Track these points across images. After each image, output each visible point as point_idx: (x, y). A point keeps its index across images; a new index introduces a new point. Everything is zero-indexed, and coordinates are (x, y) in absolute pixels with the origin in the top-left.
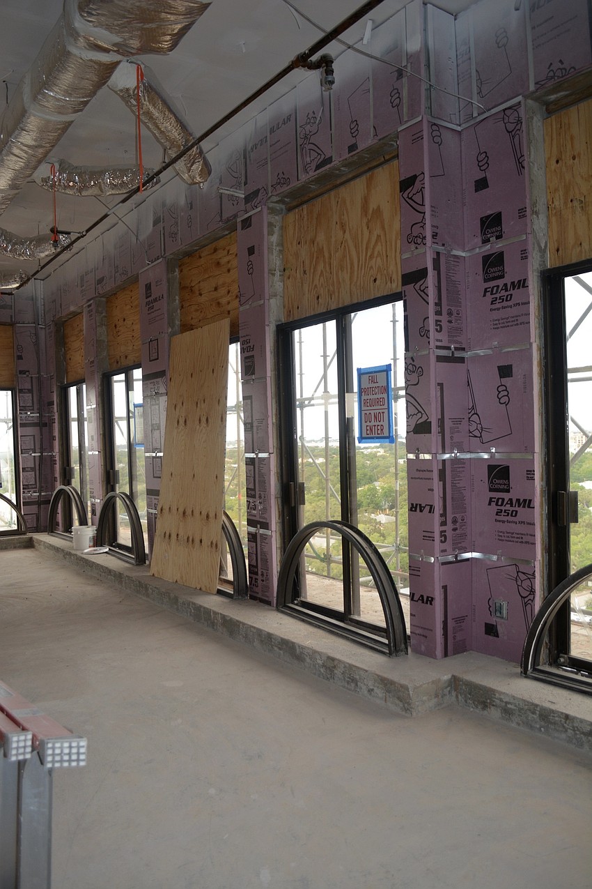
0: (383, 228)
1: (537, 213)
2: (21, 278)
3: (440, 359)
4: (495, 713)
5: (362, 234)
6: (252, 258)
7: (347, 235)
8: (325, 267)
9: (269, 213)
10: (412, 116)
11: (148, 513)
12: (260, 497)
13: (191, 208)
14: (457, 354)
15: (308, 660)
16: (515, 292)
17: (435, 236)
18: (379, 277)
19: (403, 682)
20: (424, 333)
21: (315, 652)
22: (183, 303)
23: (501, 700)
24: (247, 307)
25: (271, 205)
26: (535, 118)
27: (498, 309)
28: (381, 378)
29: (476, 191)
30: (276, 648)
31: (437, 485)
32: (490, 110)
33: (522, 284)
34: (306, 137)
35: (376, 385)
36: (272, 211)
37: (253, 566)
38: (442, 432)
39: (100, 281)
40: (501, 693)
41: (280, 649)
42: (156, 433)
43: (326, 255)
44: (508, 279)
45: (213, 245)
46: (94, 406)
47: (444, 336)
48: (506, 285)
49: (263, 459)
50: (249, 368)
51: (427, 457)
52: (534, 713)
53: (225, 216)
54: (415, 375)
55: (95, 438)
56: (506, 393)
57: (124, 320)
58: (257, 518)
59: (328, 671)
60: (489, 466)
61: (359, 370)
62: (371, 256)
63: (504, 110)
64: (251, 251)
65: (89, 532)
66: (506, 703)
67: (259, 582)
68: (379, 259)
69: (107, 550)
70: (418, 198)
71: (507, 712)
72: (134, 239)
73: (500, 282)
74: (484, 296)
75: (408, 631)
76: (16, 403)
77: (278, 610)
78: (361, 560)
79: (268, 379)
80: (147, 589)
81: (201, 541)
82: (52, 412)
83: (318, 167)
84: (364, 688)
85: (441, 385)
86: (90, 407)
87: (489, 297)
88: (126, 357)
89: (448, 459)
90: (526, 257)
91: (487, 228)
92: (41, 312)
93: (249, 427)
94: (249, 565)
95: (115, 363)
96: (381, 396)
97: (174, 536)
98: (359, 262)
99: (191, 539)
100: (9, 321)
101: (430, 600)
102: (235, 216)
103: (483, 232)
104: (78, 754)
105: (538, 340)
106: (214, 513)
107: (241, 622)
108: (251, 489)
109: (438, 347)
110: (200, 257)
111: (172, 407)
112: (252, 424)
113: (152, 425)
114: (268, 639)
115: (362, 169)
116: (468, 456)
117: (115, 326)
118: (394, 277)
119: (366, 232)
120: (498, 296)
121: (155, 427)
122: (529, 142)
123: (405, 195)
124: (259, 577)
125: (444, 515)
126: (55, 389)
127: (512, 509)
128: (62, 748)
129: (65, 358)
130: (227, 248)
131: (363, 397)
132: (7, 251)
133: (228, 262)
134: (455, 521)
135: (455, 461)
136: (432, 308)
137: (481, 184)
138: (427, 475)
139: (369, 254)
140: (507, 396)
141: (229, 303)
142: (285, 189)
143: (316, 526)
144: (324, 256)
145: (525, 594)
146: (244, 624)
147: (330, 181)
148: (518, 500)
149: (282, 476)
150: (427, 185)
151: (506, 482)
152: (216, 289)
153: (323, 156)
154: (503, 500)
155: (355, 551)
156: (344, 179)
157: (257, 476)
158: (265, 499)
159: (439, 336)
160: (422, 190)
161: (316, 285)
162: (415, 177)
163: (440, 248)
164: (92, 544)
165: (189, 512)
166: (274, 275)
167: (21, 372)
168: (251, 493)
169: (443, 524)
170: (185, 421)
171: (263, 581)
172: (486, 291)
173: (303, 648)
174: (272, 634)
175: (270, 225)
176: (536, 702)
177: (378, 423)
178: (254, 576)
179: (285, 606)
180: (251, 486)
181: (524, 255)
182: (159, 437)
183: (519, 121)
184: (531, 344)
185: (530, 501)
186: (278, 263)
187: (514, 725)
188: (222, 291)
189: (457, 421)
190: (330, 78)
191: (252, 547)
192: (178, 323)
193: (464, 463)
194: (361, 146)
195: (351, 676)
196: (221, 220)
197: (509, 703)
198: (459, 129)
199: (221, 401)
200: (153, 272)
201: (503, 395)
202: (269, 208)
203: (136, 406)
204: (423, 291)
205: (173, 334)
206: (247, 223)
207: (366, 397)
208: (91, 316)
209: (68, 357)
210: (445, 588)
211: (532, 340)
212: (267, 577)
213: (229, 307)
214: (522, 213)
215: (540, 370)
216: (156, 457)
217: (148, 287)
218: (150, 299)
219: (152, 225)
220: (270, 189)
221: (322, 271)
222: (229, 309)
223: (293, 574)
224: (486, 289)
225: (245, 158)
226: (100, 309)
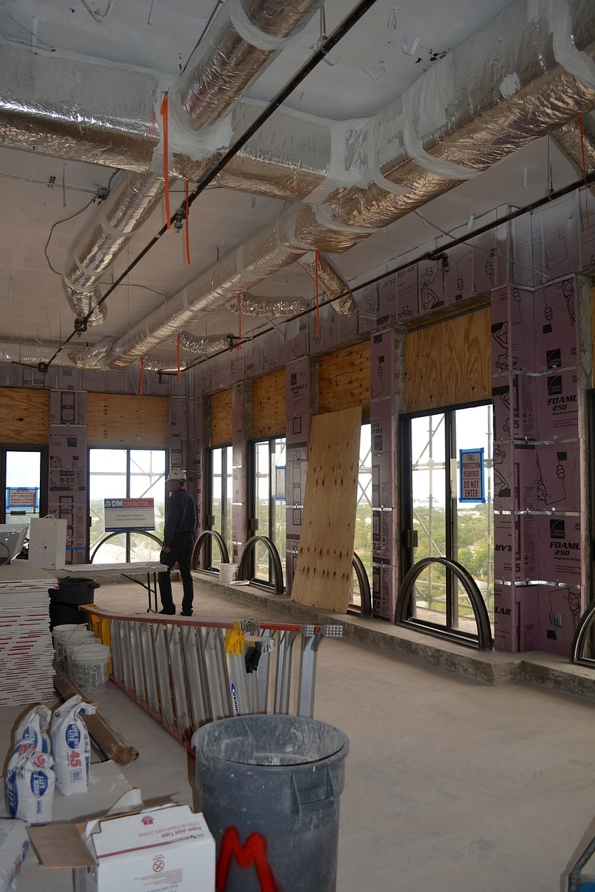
0: (479, 352)
1: (584, 351)
2: (187, 363)
3: (517, 446)
4: (550, 685)
5: (464, 355)
6: (382, 364)
7: (454, 354)
8: (437, 375)
9: (395, 333)
10: (500, 284)
11: (287, 553)
12: (384, 540)
13: (333, 321)
14: (530, 443)
15: (421, 653)
16: (569, 403)
17: (514, 364)
18: (476, 386)
19: (488, 662)
20: (507, 429)
21: (426, 647)
22: (323, 391)
23: (553, 675)
24: (378, 400)
25: (397, 327)
26: (584, 287)
27: (558, 414)
28: (477, 457)
29: (544, 333)
30: (396, 647)
31: (513, 532)
32: (553, 280)
33: (574, 398)
34: (425, 284)
35: (473, 462)
36: (397, 331)
37: (376, 592)
38: (518, 497)
39: (250, 367)
40: (554, 670)
41: (400, 647)
42: (297, 490)
43: (438, 366)
44: (564, 395)
45: (349, 349)
46: (241, 466)
47: (520, 432)
48: (563, 398)
49: (388, 512)
50: (377, 445)
51: (508, 513)
52: (574, 682)
53: (360, 332)
54: (500, 457)
55: (240, 492)
56: (562, 471)
57: (269, 399)
58: (381, 556)
59: (436, 660)
60: (551, 520)
61: (461, 450)
62: (471, 372)
63: (563, 281)
64: (381, 359)
65: (233, 568)
66: (557, 676)
67: (381, 604)
68: (476, 374)
69: (248, 583)
70: (503, 338)
71: (557, 683)
72: (282, 338)
73: (559, 396)
74: (549, 404)
75: (493, 637)
76: (169, 460)
77: (396, 624)
78: (460, 583)
79: (393, 454)
80: (290, 610)
81: (335, 574)
82: (198, 469)
83: (433, 307)
84: (461, 669)
85: (518, 464)
86: (236, 467)
87: (552, 405)
88: (270, 428)
89: (522, 515)
90: (576, 381)
91: (551, 358)
92: (191, 387)
93: (376, 488)
94: (373, 592)
95: (259, 433)
96: (477, 469)
97: (312, 571)
98: (462, 374)
99: (326, 572)
100: (166, 393)
101: (508, 612)
102: (369, 332)
103: (548, 362)
104: (339, 631)
105: (584, 436)
106: (345, 553)
107: (369, 630)
108: (376, 534)
109: (516, 439)
110: (338, 357)
111: (313, 470)
112: (378, 486)
113: (294, 484)
114: (391, 640)
115: (465, 309)
116: (537, 513)
117: (261, 403)
118: (487, 387)
119: (467, 354)
120: (557, 405)
121: (297, 485)
122: (579, 304)
123: (495, 335)
124: (382, 601)
125: (518, 553)
126: (201, 451)
127: (566, 550)
128: (332, 628)
129: (210, 425)
130: (361, 353)
131: (463, 470)
132: (185, 346)
133: (361, 363)
134: (526, 558)
135: (526, 516)
136: (512, 412)
137: (547, 329)
138: (507, 525)
139: (469, 370)
140: (563, 473)
141: (361, 394)
142: (408, 317)
143: (426, 562)
144: (436, 367)
145: (574, 608)
146: (372, 631)
147: (440, 314)
148: (570, 544)
149: (401, 525)
150: (509, 330)
151: (562, 531)
152: (350, 382)
153: (437, 300)
154: (560, 543)
155: (455, 576)
156: (452, 314)
157: (382, 524)
158: (387, 542)
159: (516, 431)
160: (506, 333)
161: (430, 388)
162: (502, 324)
163: (518, 372)
164: (235, 578)
165: (325, 551)
166: (398, 377)
167: (174, 436)
168: (376, 537)
169: (518, 559)
170: (323, 482)
171: (384, 603)
172: (550, 401)
173: (417, 644)
174: (394, 637)
175: (396, 341)
176: (576, 674)
177: (474, 489)
178: (378, 600)
179: (402, 622)
180: (377, 532)
181: (575, 379)
182: (301, 494)
183: (572, 290)
184: (579, 439)
185: (578, 544)
186: (401, 368)
187: (562, 691)
188: (356, 384)
189: (529, 489)
190: (446, 269)
191: (376, 578)
192: (317, 405)
193: (534, 518)
194: (464, 297)
195: (452, 660)
196: (358, 334)
197: (559, 677)
198: (533, 289)
199: (354, 468)
200: (300, 365)
201: (561, 473)
202: (395, 329)
203: (277, 468)
204: (506, 401)
205: (313, 414)
206: (378, 339)
207: (465, 470)
208: (240, 394)
209: (213, 424)
210: (519, 603)
211: (580, 436)
212: (388, 601)
213: (361, 397)
214: (573, 351)
215: (586, 456)
216: (296, 509)
217: (294, 376)
218: (295, 386)
219: (298, 329)
220: (397, 317)
221: (434, 378)
222: (361, 398)
223: (407, 600)
224: (550, 400)
225: (378, 291)
226: (248, 389)
